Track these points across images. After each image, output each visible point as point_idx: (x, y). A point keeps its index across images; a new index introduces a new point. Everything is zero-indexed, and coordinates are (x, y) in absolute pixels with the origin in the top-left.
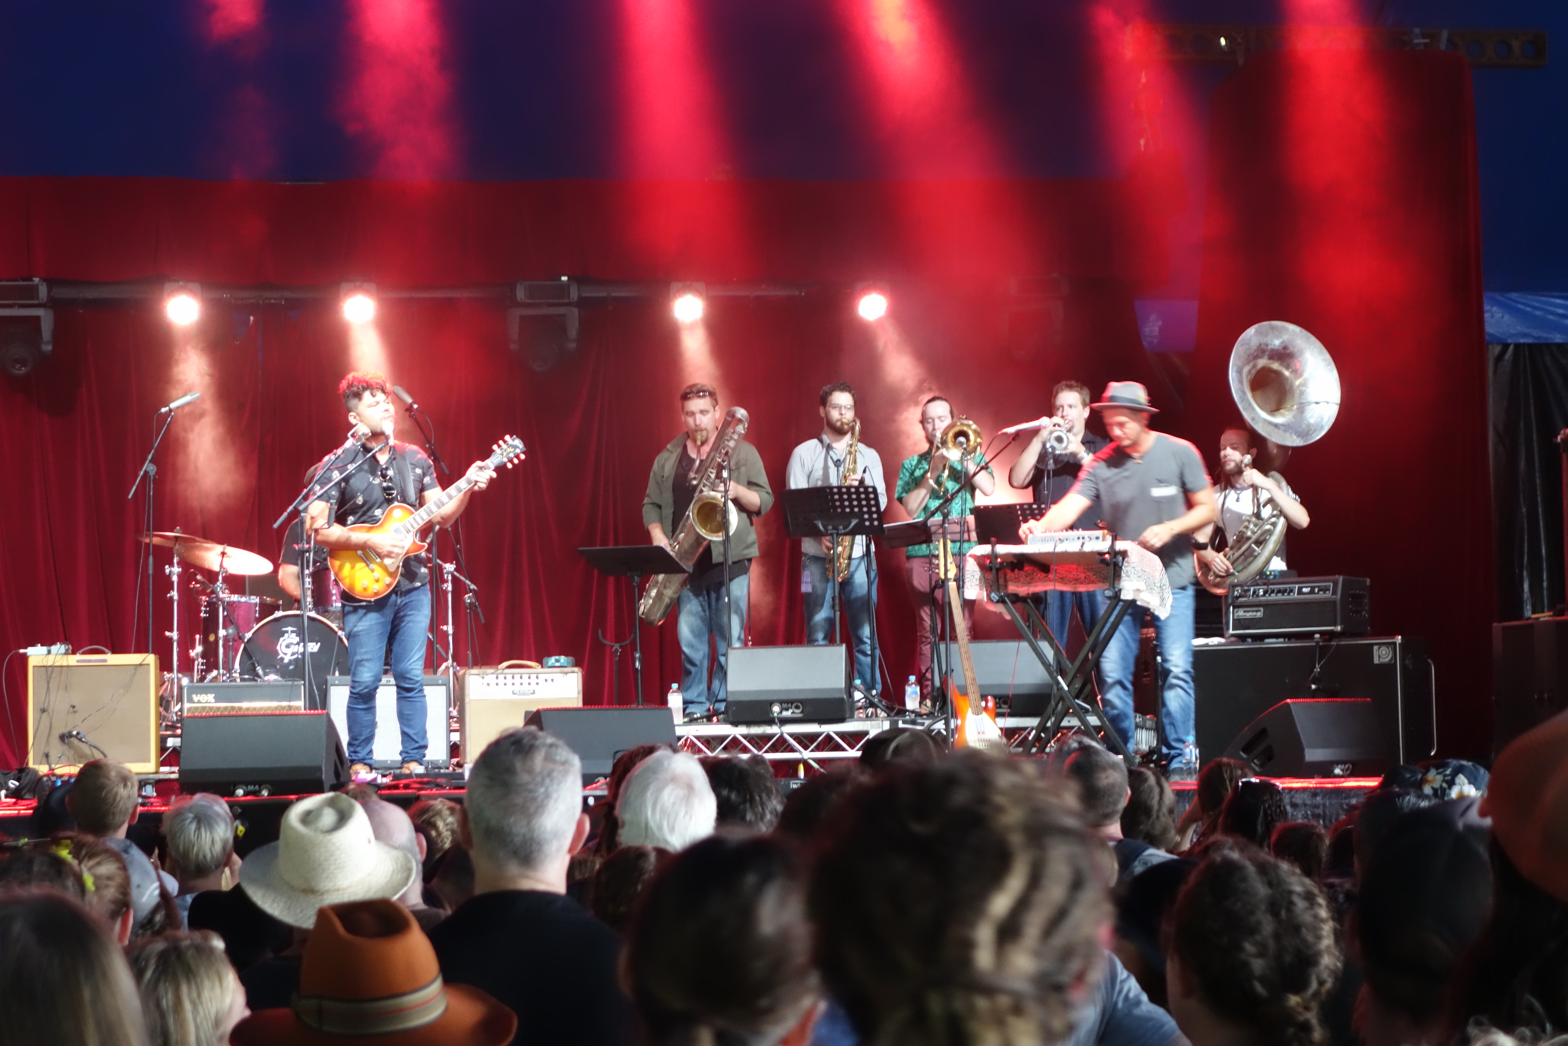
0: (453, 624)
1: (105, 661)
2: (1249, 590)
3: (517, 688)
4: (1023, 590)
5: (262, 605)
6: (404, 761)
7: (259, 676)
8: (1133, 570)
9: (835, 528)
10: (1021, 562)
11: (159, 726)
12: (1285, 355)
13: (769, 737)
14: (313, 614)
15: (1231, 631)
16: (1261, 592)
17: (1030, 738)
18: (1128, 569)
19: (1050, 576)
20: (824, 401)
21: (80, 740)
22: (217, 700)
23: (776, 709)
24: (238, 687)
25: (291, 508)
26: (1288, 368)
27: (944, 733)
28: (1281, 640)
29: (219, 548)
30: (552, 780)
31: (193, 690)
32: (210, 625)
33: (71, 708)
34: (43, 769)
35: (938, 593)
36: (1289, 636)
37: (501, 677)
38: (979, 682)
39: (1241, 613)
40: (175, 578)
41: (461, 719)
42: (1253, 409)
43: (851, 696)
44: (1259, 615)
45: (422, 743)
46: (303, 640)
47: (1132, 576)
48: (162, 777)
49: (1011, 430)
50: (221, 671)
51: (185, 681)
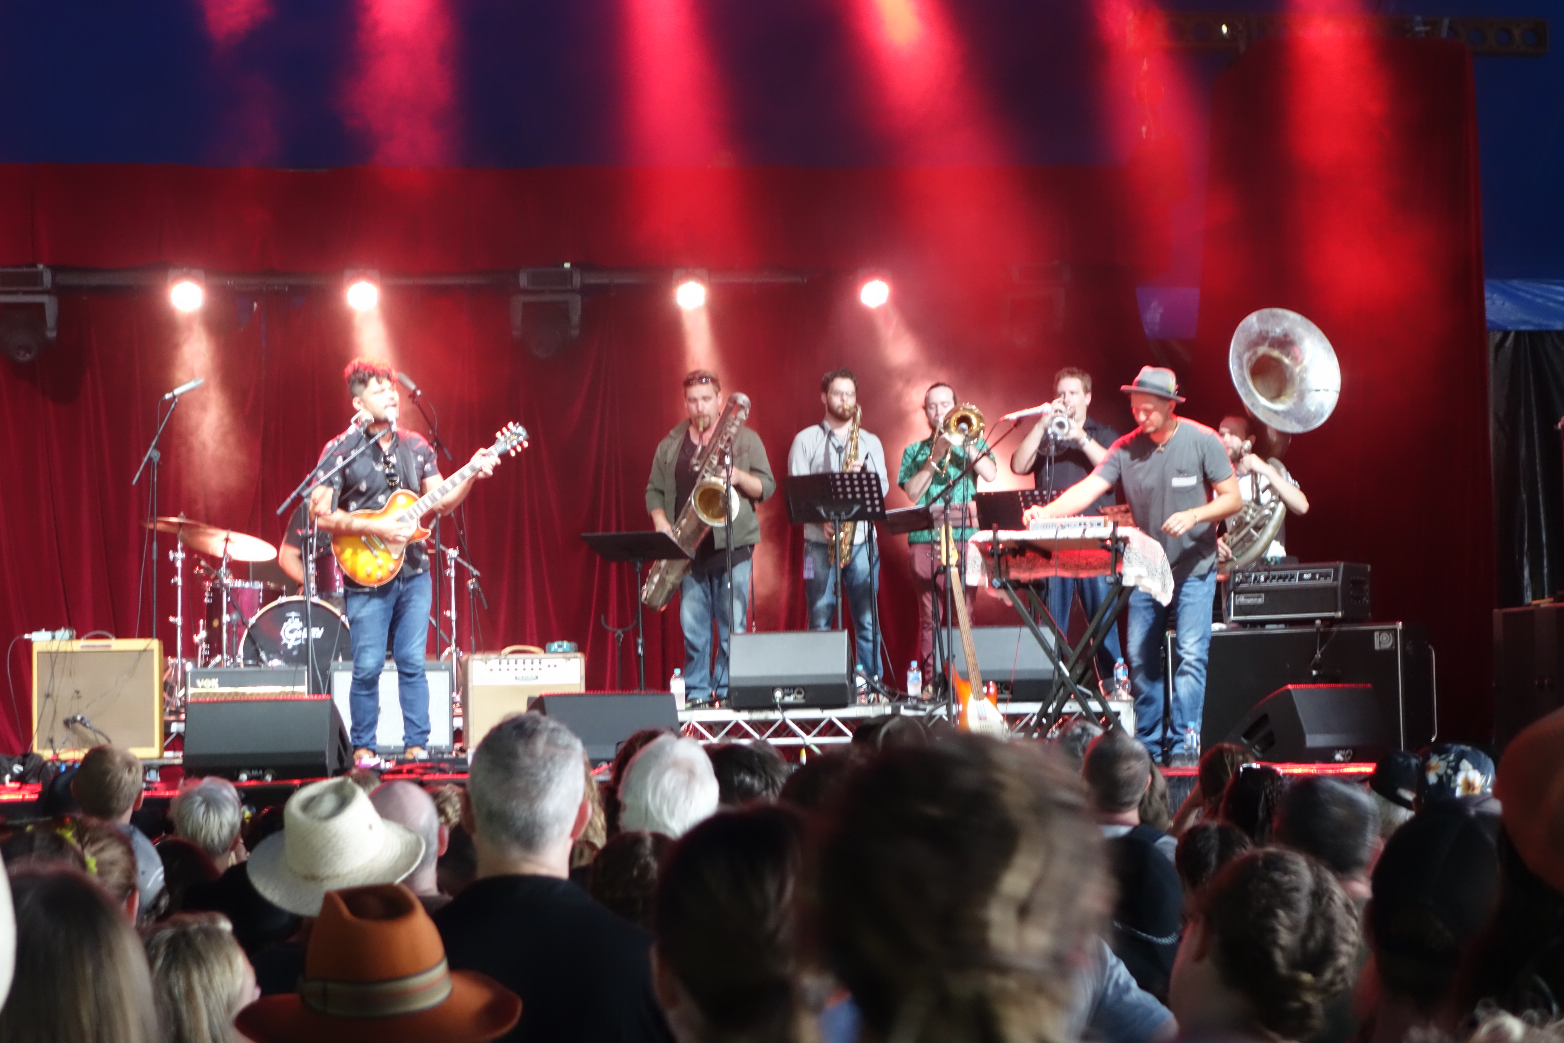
0: (456, 609)
1: (109, 646)
2: (1250, 576)
3: (520, 674)
4: (1024, 576)
5: (266, 590)
6: (407, 746)
7: (261, 661)
8: (1135, 556)
9: (838, 514)
10: (1022, 548)
11: (163, 711)
12: (1285, 343)
13: (771, 723)
14: (316, 600)
15: (1232, 617)
16: (1262, 579)
17: (1032, 723)
18: (1130, 555)
19: (1052, 562)
20: (825, 387)
21: (85, 725)
22: (221, 684)
23: (778, 694)
24: (242, 673)
25: (294, 494)
26: (1288, 355)
27: (946, 719)
28: (1282, 626)
29: (222, 534)
30: (554, 764)
31: (196, 675)
32: (214, 611)
33: (76, 695)
34: (47, 754)
35: (940, 580)
36: (1289, 623)
37: (504, 662)
38: (981, 667)
39: (1242, 599)
40: (179, 564)
41: (464, 705)
42: (1253, 395)
43: (852, 681)
44: (1260, 601)
45: (424, 728)
46: (306, 625)
47: (1133, 562)
48: (166, 762)
49: (1013, 416)
50: (225, 656)
51: (189, 666)
